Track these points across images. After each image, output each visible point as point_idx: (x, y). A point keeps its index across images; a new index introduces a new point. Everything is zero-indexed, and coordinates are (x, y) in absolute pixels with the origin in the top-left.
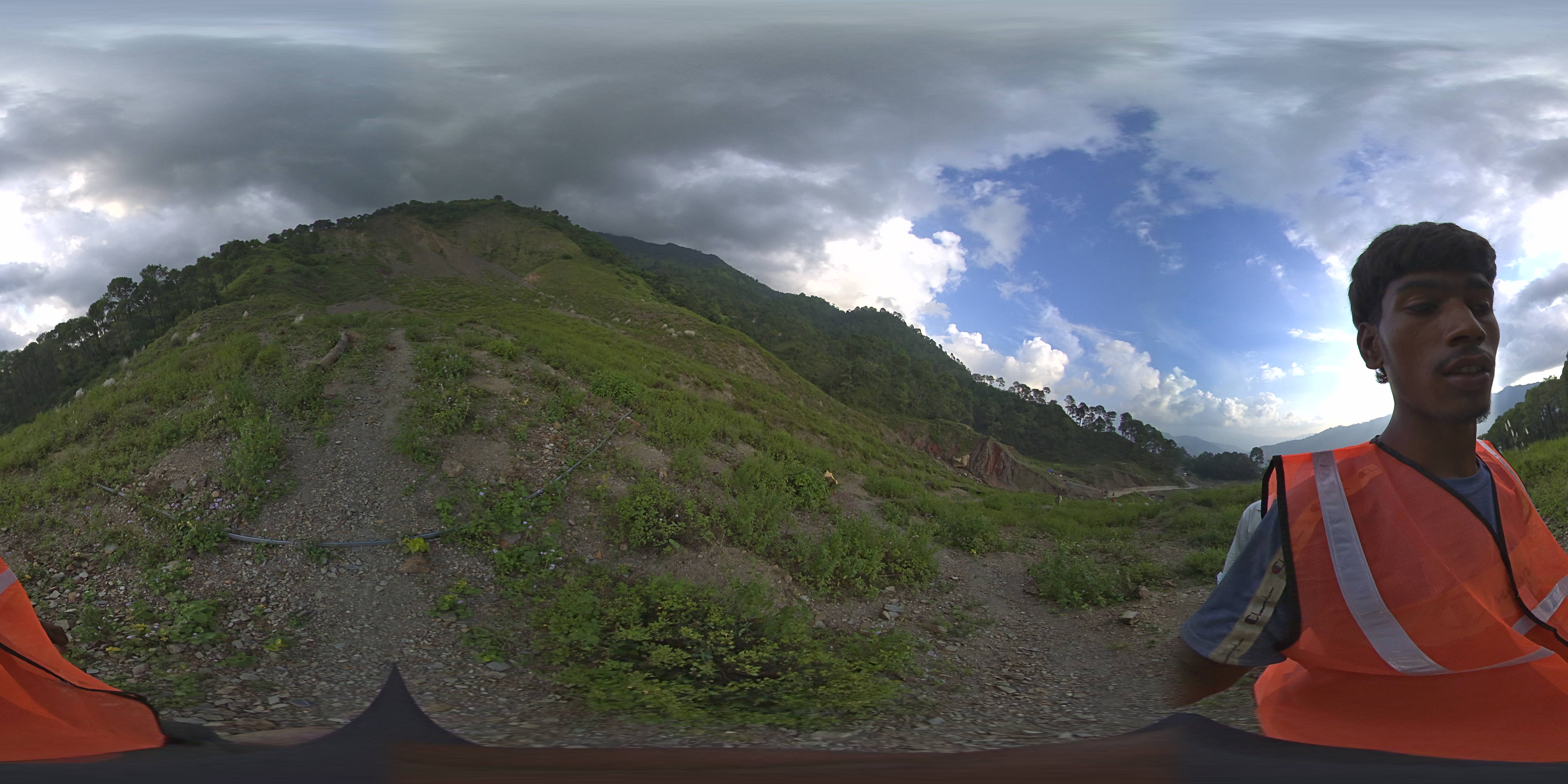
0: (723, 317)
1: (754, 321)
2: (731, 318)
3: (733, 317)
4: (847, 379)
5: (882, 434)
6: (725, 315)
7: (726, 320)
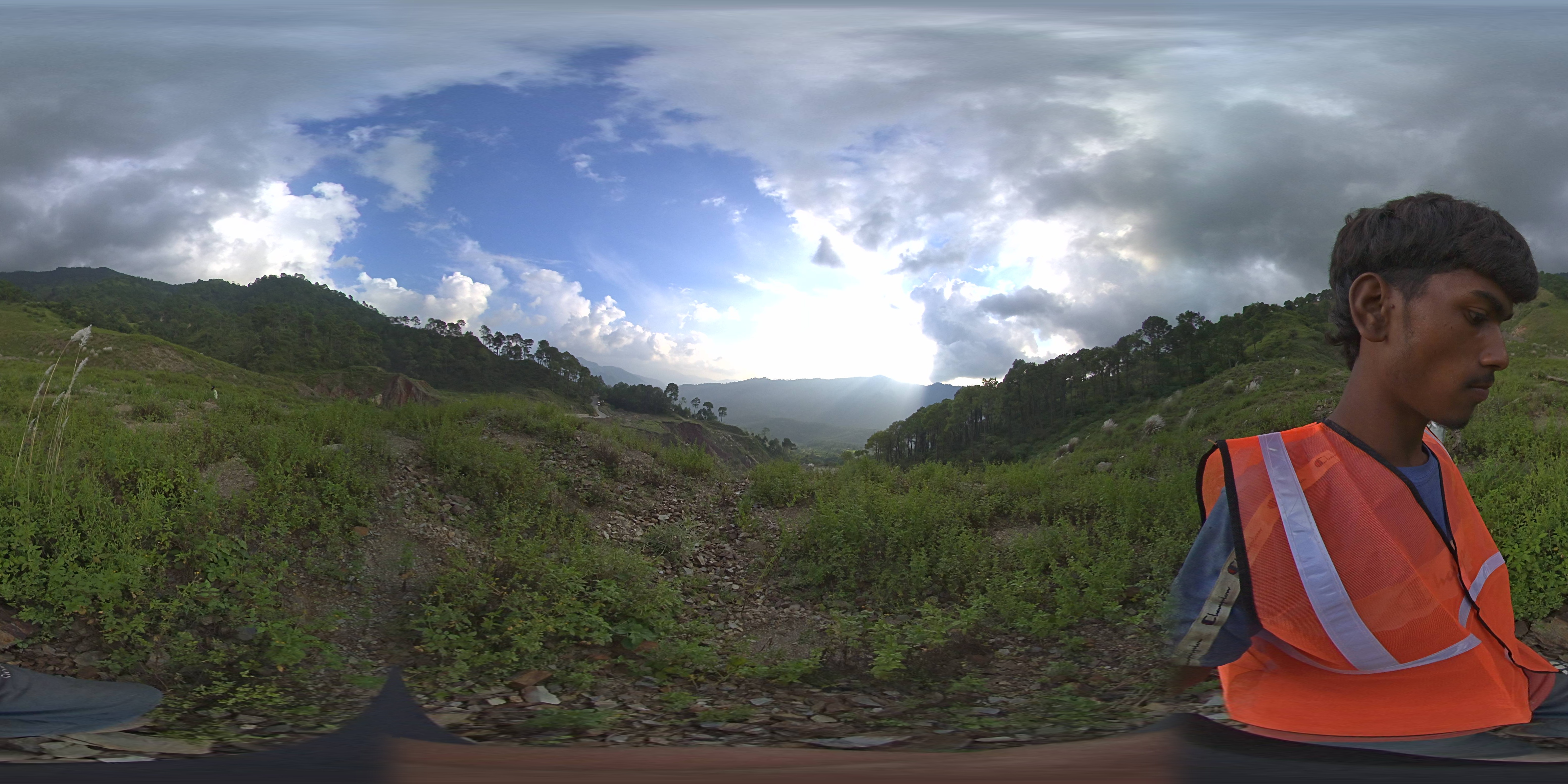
0: (132, 325)
1: (161, 320)
2: (140, 324)
3: (141, 322)
4: (258, 349)
5: (296, 390)
6: (133, 322)
7: (135, 326)
